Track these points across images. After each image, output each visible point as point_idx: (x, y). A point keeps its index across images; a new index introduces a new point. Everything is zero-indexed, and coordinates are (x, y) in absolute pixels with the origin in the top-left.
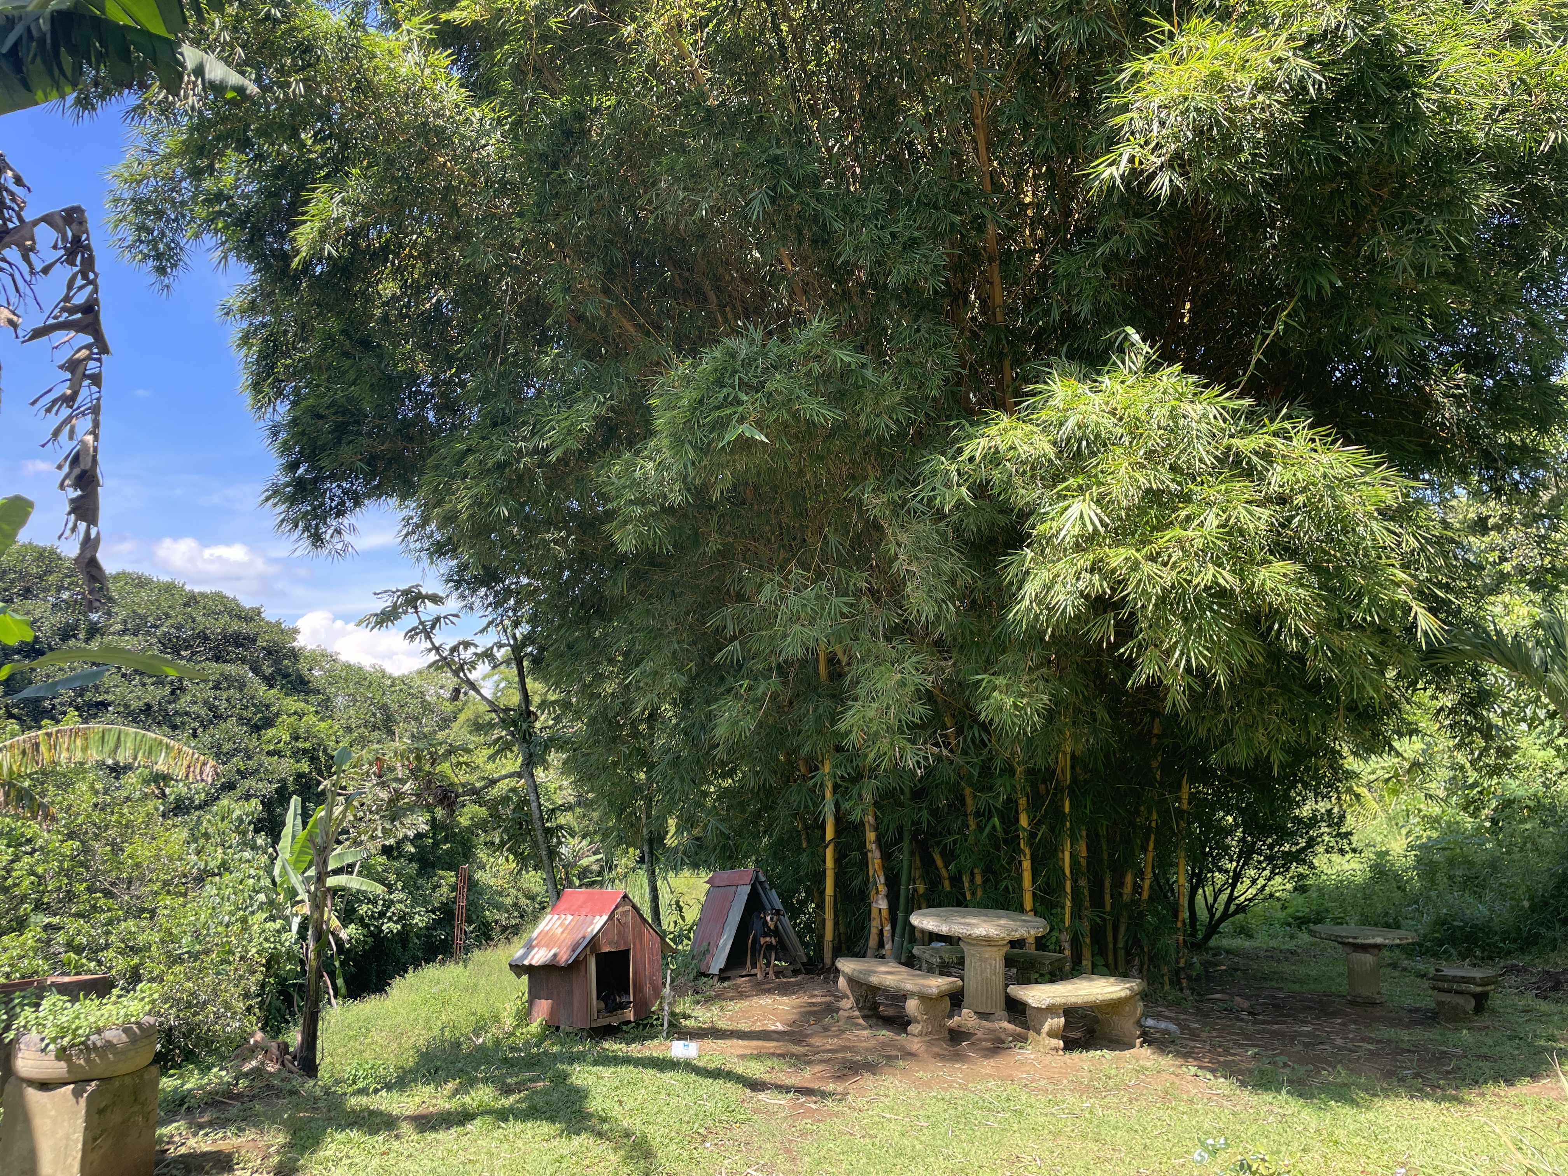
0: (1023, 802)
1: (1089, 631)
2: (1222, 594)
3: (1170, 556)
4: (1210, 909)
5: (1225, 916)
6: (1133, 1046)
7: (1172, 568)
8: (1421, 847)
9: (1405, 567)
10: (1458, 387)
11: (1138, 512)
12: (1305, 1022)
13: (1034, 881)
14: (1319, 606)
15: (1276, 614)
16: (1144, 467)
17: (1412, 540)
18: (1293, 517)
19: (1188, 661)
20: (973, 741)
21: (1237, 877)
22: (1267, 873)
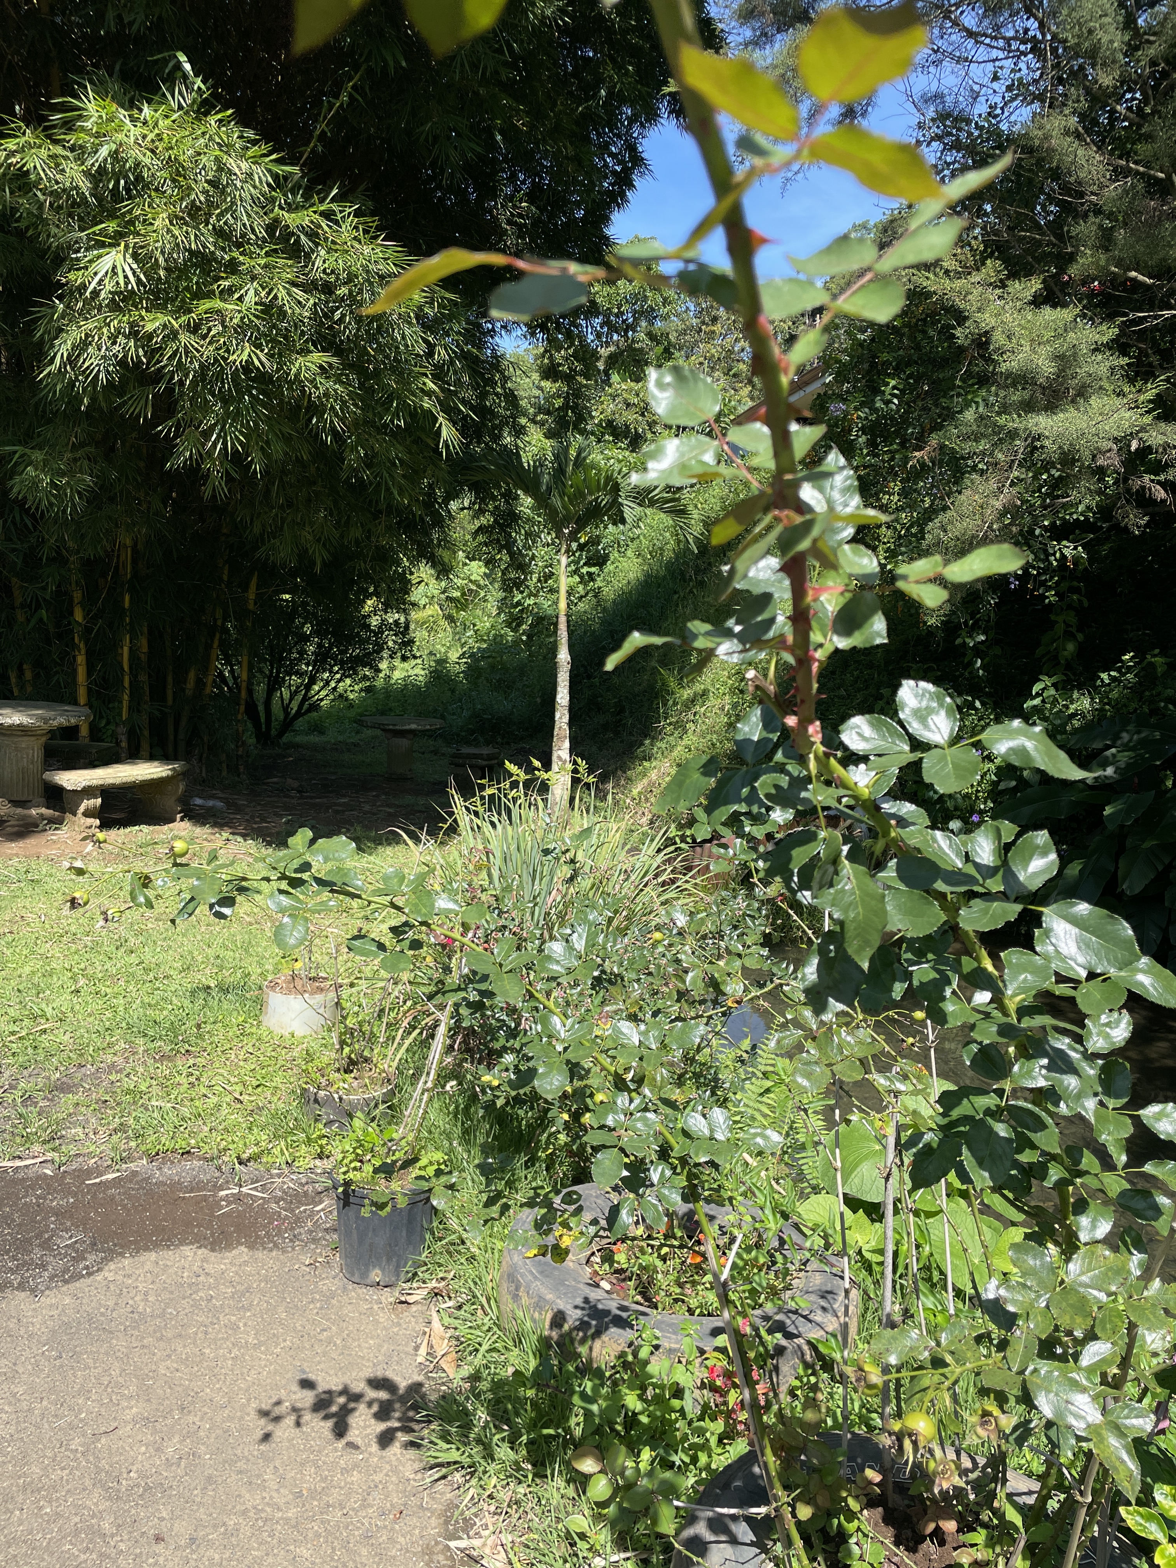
0: (77, 596)
1: (125, 403)
2: (263, 378)
3: (210, 329)
4: (286, 708)
5: (299, 714)
6: (174, 821)
7: (210, 343)
8: (472, 656)
9: (436, 378)
10: (520, 216)
11: (177, 271)
12: (344, 796)
13: (89, 674)
14: (355, 405)
15: (317, 409)
16: (186, 224)
17: (443, 352)
18: (338, 308)
19: (225, 444)
20: (14, 523)
21: (313, 681)
22: (338, 676)
